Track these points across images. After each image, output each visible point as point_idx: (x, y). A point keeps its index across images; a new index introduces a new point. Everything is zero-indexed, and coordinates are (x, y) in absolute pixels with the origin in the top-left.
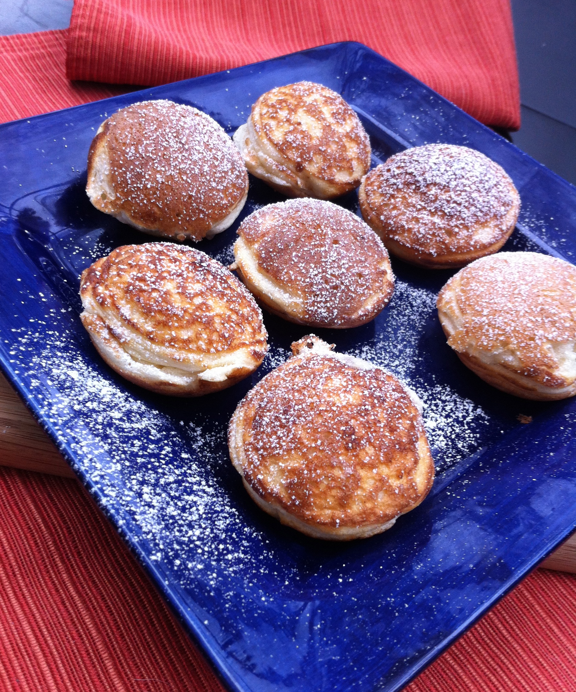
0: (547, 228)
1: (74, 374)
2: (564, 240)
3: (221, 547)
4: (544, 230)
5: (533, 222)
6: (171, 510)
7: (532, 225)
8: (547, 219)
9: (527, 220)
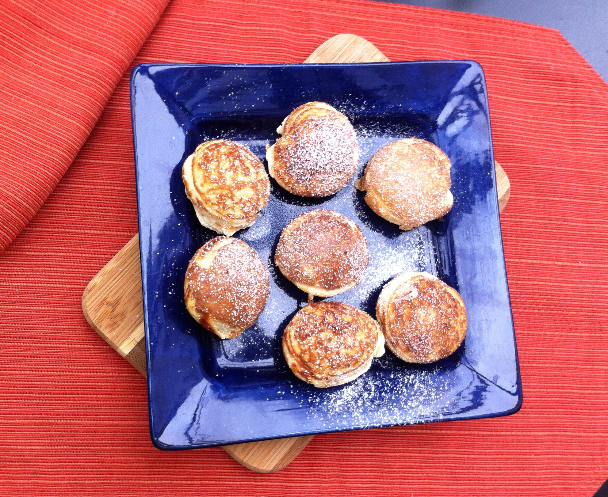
0: (353, 102)
1: (339, 402)
2: (365, 102)
3: (441, 388)
4: (352, 105)
5: (345, 105)
6: (422, 399)
7: (345, 107)
8: (349, 98)
9: (341, 106)
